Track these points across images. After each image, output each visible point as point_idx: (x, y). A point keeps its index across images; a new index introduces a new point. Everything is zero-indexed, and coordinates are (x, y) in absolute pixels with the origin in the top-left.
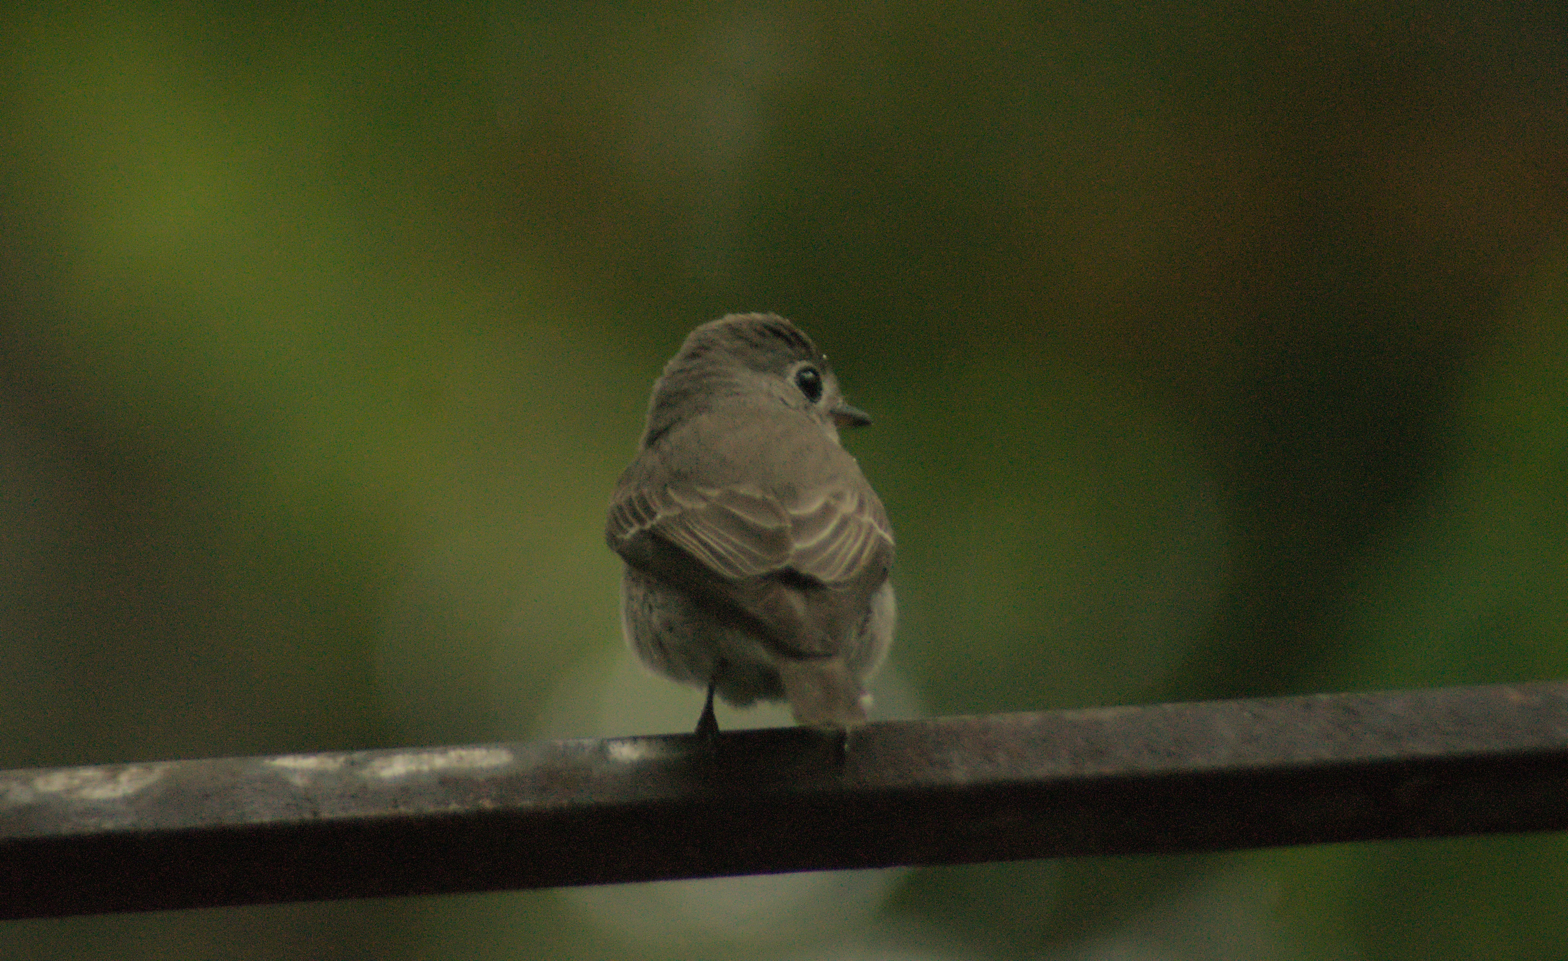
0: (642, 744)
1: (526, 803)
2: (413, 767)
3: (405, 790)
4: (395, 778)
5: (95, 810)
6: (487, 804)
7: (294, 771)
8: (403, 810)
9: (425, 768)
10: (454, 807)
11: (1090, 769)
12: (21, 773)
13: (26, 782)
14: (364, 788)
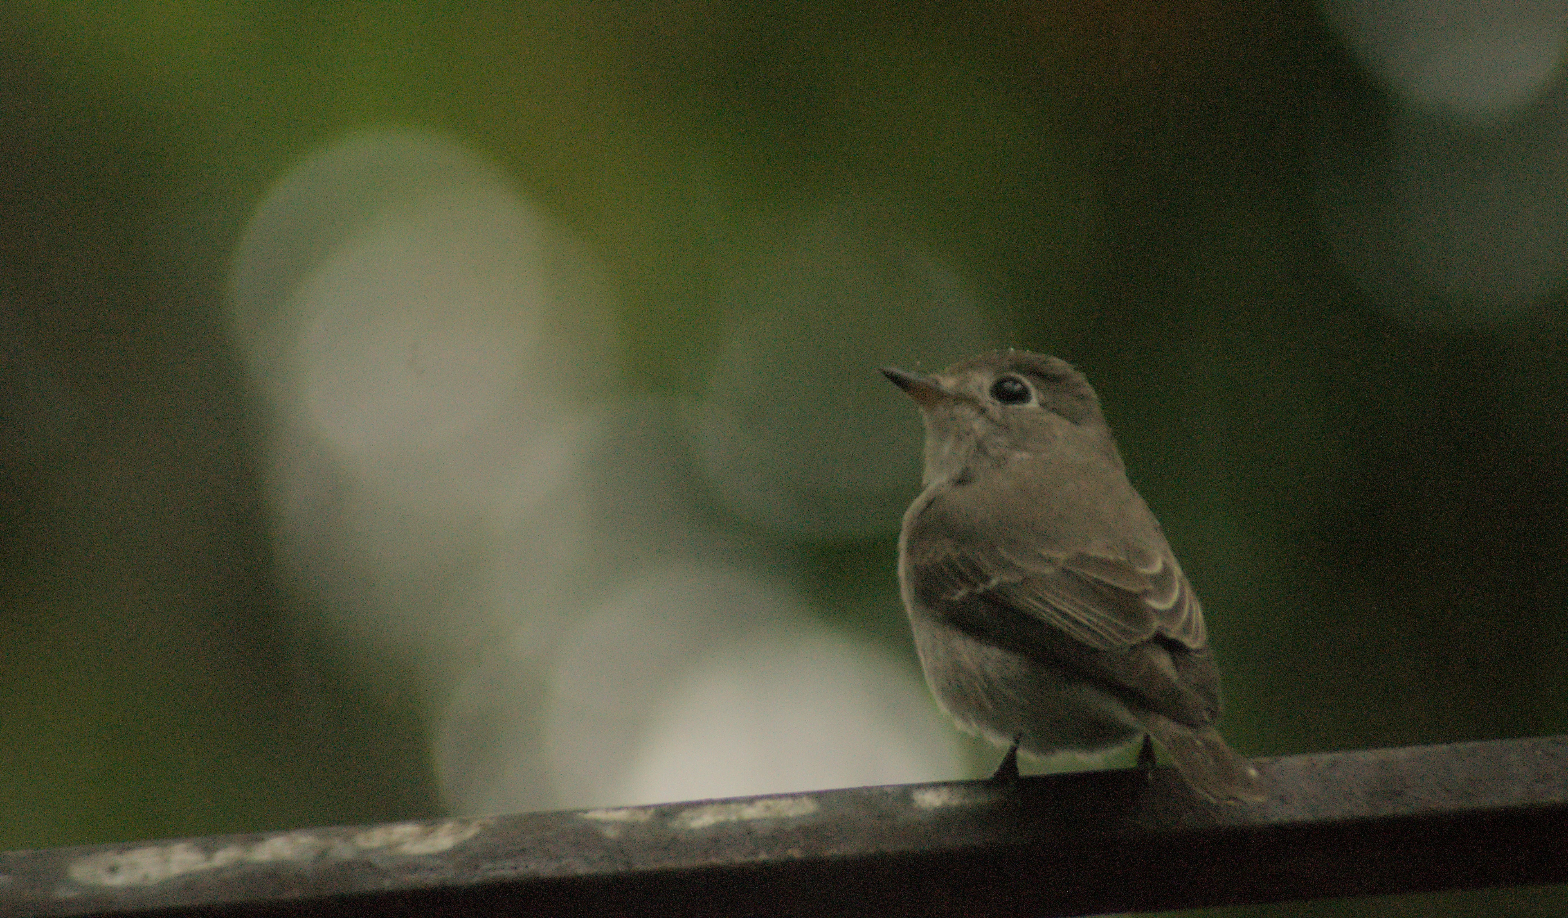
0: (945, 790)
1: (834, 851)
2: (721, 818)
3: (715, 840)
4: (704, 829)
5: (415, 865)
6: (796, 853)
7: (606, 823)
8: (715, 860)
9: (734, 818)
10: (763, 857)
11: (1387, 810)
12: (343, 829)
13: (348, 838)
14: (675, 839)
